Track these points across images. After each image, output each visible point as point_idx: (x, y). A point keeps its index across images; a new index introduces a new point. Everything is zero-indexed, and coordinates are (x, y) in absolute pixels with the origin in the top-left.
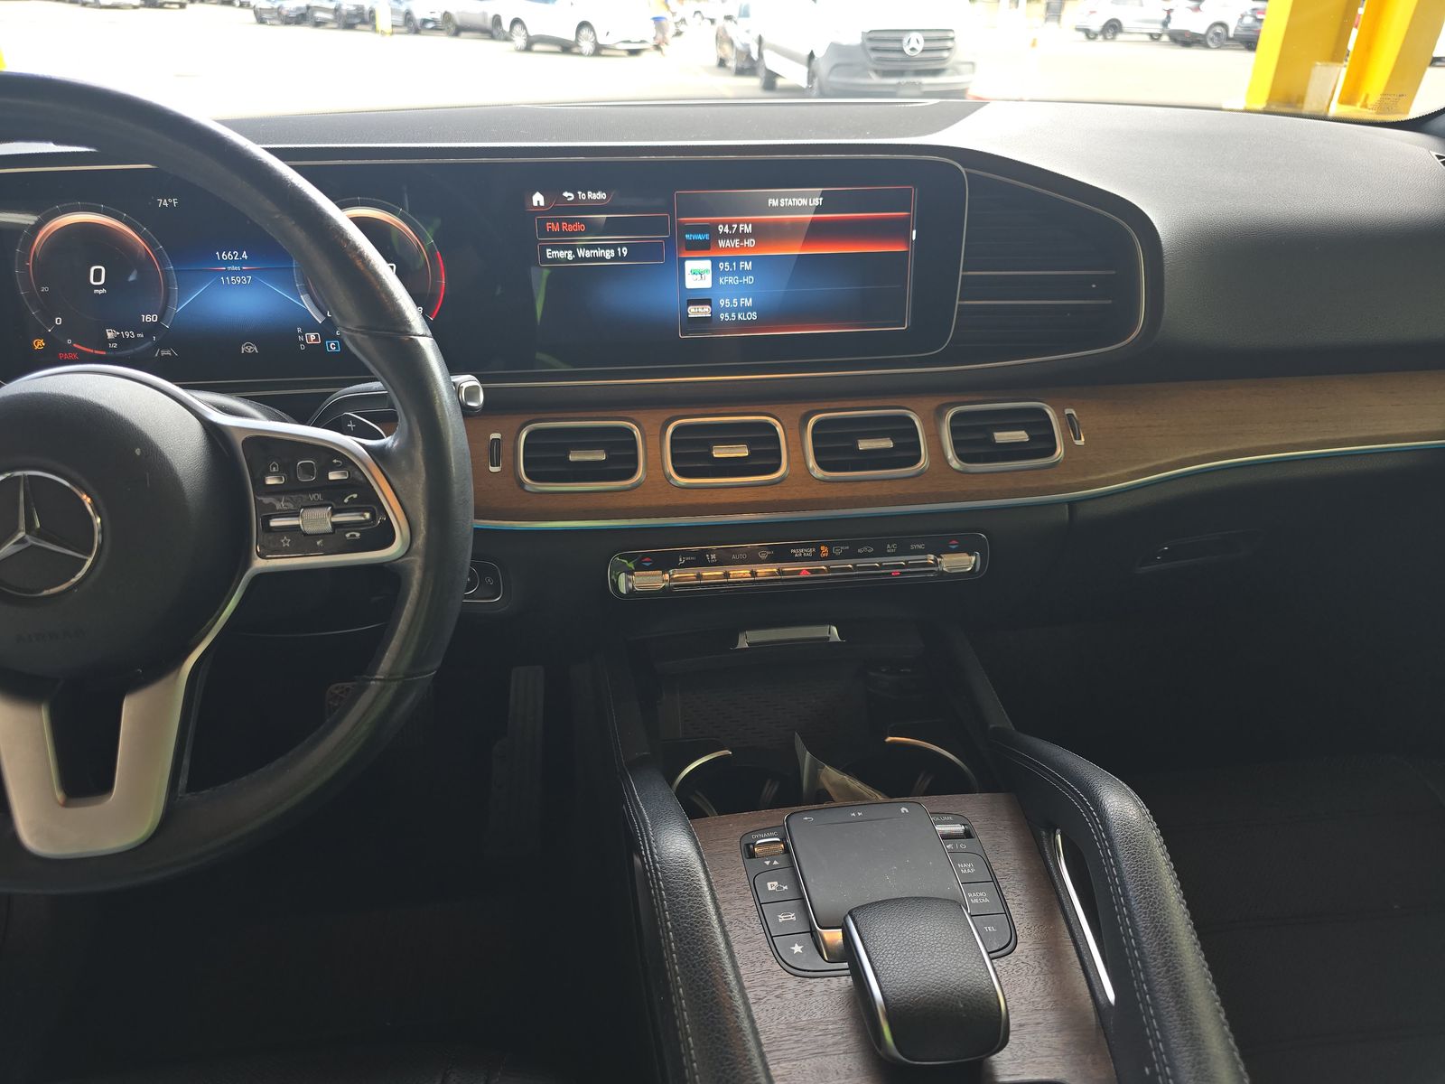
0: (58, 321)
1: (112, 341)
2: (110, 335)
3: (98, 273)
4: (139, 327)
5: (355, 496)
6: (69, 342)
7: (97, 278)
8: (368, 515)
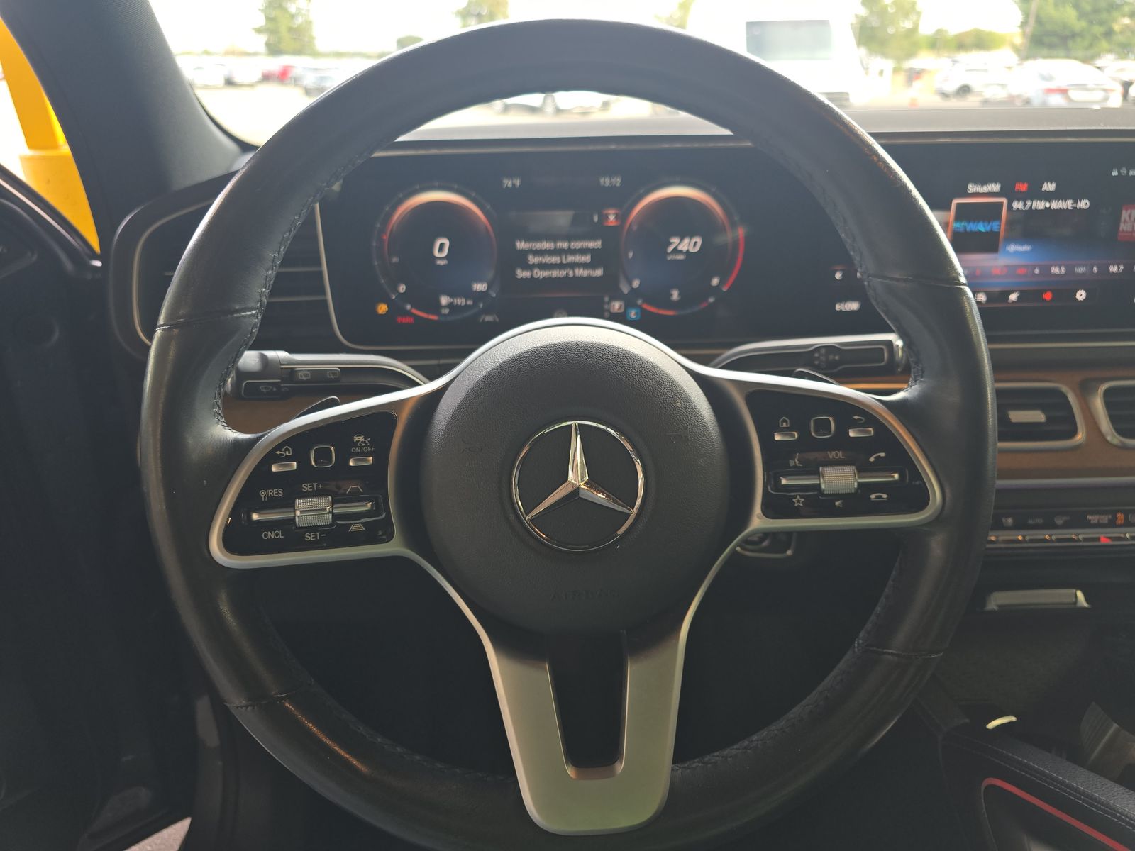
0: (402, 288)
1: (445, 307)
2: (444, 300)
3: (442, 246)
4: (469, 294)
5: (883, 455)
6: (409, 307)
7: (441, 249)
8: (896, 476)
